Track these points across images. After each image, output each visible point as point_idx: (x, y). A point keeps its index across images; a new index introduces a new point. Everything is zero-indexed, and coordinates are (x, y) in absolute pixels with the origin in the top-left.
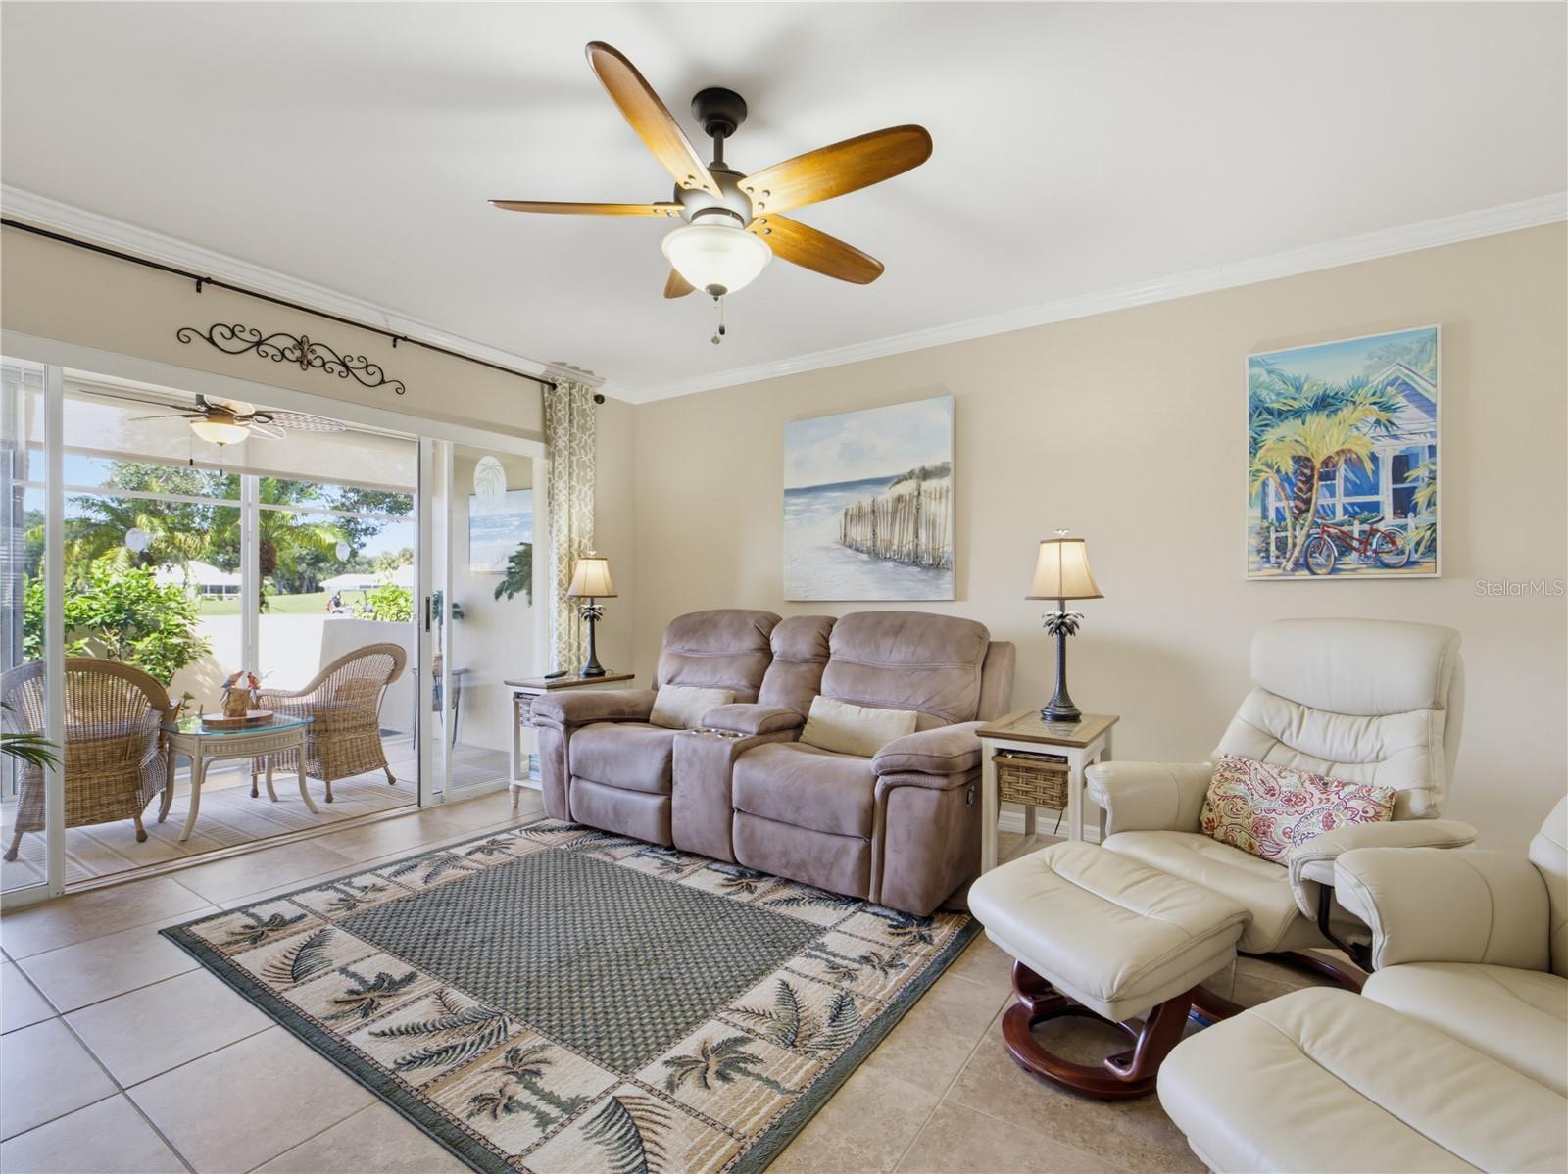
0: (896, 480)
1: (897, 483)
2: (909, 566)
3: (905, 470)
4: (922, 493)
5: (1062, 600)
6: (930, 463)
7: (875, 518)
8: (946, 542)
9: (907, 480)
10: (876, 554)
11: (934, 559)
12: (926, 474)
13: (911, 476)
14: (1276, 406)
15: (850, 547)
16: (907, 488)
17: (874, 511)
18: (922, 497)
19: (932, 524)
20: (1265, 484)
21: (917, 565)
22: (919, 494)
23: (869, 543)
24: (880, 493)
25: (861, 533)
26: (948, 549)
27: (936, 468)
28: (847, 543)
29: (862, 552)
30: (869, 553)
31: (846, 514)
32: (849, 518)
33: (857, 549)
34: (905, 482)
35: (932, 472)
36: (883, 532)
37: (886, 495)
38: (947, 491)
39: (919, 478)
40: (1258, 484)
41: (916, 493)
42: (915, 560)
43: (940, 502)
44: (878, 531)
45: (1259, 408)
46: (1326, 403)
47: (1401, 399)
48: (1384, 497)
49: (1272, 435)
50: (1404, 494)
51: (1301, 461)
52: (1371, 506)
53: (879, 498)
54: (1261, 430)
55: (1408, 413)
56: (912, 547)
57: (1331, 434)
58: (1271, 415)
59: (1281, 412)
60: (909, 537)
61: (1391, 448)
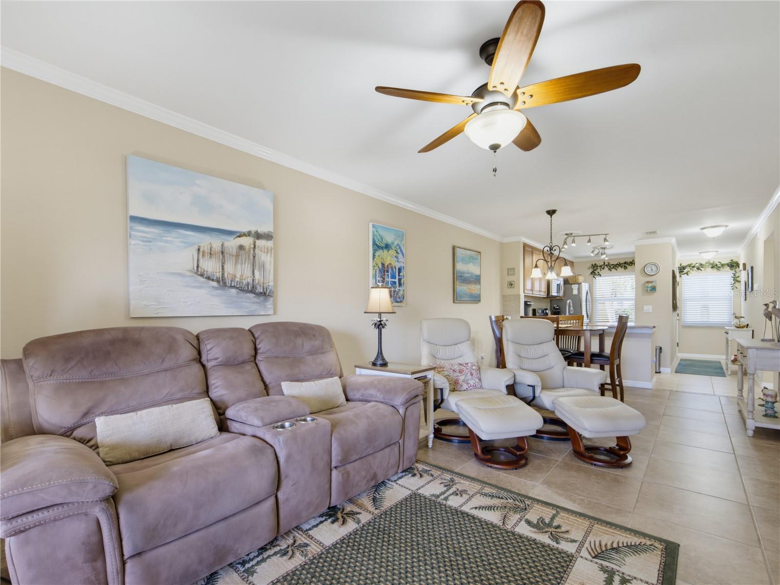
0: (238, 234)
1: (239, 237)
2: (247, 292)
3: (245, 229)
4: (257, 247)
5: (380, 314)
6: (262, 229)
7: (224, 257)
8: (270, 280)
9: (246, 236)
10: (222, 283)
11: (263, 289)
12: (258, 236)
13: (249, 234)
14: (378, 244)
15: (202, 275)
16: (247, 242)
17: (223, 253)
18: (256, 250)
19: (263, 266)
20: (376, 271)
21: (253, 293)
22: (255, 247)
23: (219, 275)
24: (228, 241)
25: (210, 266)
26: (271, 284)
27: (264, 233)
28: (199, 272)
29: (213, 280)
30: (218, 282)
31: (199, 250)
32: (201, 254)
33: (208, 278)
34: (245, 237)
35: (262, 235)
36: (229, 268)
37: (232, 243)
38: (272, 249)
39: (254, 237)
40: (375, 270)
41: (253, 246)
42: (253, 291)
43: (267, 255)
44: (225, 267)
45: (374, 243)
46: (387, 247)
47: (399, 251)
48: (397, 280)
49: (377, 254)
50: (400, 280)
51: (383, 264)
52: (395, 283)
53: (226, 244)
54: (375, 251)
55: (400, 256)
56: (250, 280)
57: (388, 257)
58: (377, 247)
59: (379, 246)
60: (248, 273)
61: (398, 265)
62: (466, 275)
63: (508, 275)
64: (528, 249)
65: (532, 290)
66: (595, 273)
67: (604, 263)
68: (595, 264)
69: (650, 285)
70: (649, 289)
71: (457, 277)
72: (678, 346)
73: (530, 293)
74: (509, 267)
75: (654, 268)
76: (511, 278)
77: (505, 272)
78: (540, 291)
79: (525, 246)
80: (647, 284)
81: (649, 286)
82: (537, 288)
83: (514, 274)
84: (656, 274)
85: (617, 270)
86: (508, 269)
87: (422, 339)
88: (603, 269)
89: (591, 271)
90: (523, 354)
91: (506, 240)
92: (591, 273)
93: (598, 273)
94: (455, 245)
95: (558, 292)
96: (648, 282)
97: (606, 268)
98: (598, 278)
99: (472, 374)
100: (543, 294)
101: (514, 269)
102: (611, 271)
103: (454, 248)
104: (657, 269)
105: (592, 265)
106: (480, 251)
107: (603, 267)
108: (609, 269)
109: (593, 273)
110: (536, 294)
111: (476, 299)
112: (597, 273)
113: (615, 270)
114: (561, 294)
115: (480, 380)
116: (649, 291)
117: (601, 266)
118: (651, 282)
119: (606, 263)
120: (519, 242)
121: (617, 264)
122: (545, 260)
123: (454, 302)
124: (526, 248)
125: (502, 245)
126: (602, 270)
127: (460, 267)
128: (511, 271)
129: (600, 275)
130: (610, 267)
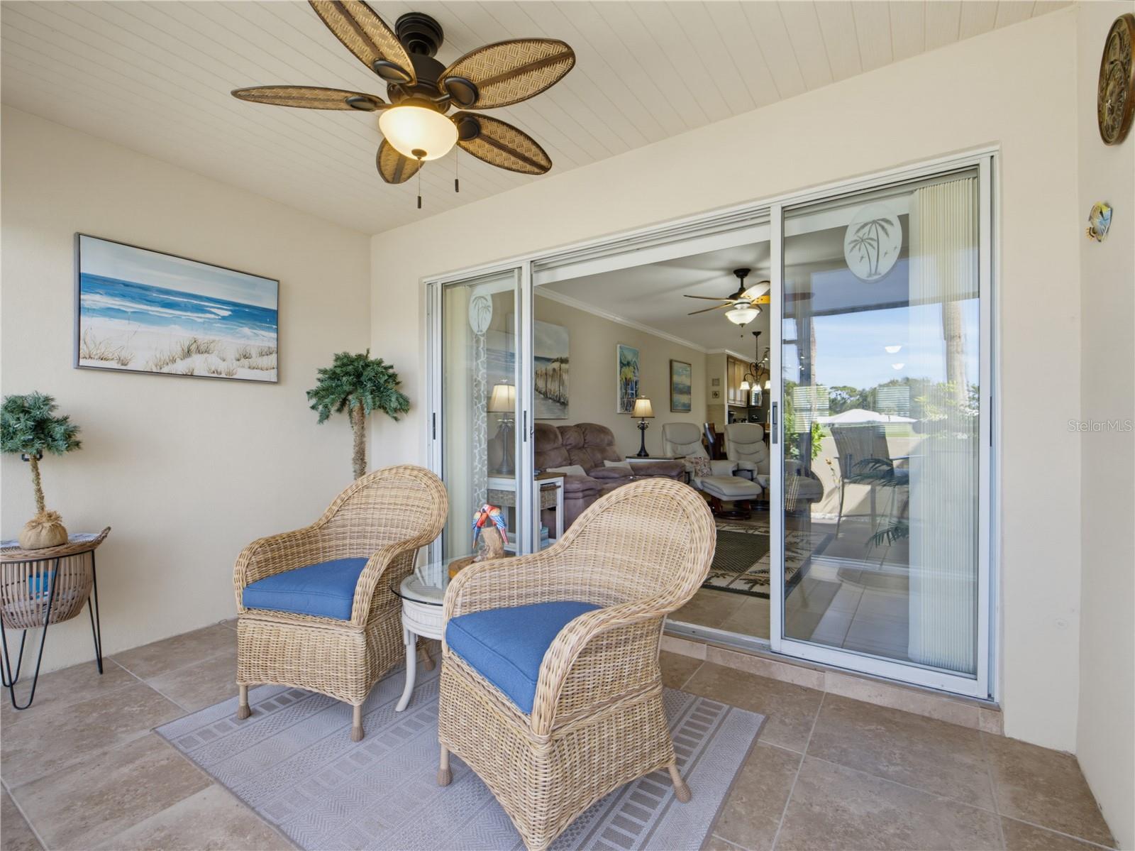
0: (553, 360)
1: (553, 362)
3: (555, 357)
4: (561, 369)
5: (643, 418)
6: (563, 356)
7: (546, 377)
8: (567, 393)
10: (546, 395)
11: (564, 400)
13: (557, 360)
14: (623, 362)
16: (556, 365)
17: (546, 374)
18: (561, 371)
19: (564, 384)
23: (545, 390)
24: (548, 365)
25: (541, 384)
26: (567, 396)
29: (542, 394)
30: (544, 395)
33: (540, 392)
34: (556, 362)
35: (563, 360)
36: (549, 385)
37: (550, 367)
38: (567, 370)
39: (560, 361)
40: (621, 384)
41: (559, 368)
42: (559, 401)
43: (565, 374)
44: (547, 384)
45: (621, 362)
46: (628, 364)
47: (636, 368)
48: (634, 392)
49: (623, 370)
50: (636, 391)
51: (626, 379)
52: (633, 394)
53: (548, 368)
54: (621, 367)
55: (636, 371)
56: (558, 393)
57: (629, 372)
58: (622, 365)
59: (625, 364)
60: (557, 389)
61: (635, 379)
62: (681, 386)
63: (713, 385)
64: (731, 360)
65: (734, 400)
71: (673, 388)
73: (732, 402)
74: (715, 378)
76: (716, 389)
77: (710, 382)
78: (741, 401)
79: (729, 357)
82: (738, 398)
83: (718, 385)
86: (713, 380)
87: (664, 439)
90: (740, 451)
91: (711, 351)
94: (672, 358)
95: (757, 401)
99: (705, 466)
100: (744, 404)
101: (718, 380)
103: (671, 362)
106: (689, 362)
110: (738, 404)
111: (687, 409)
114: (760, 404)
115: (711, 469)
120: (723, 354)
122: (752, 375)
123: (671, 411)
124: (730, 360)
125: (707, 355)
127: (676, 378)
128: (716, 382)
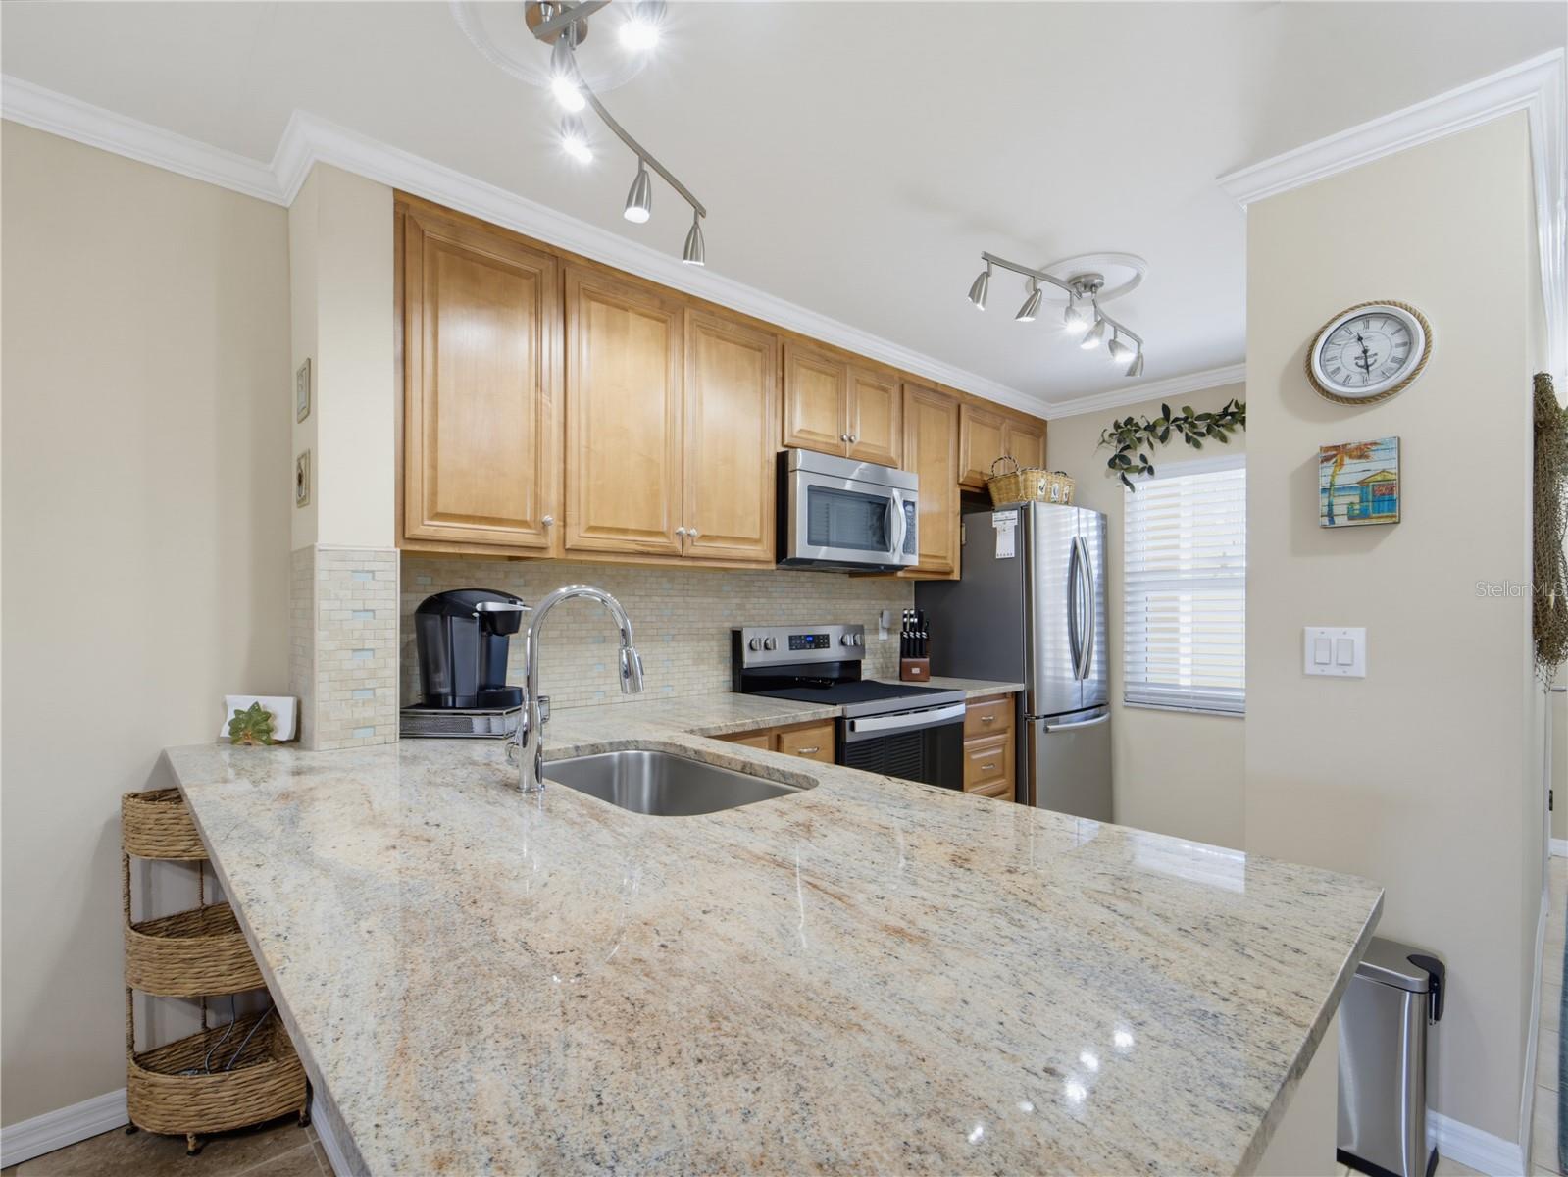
66: (1128, 462)
67: (1166, 410)
68: (1129, 421)
69: (1352, 472)
70: (1340, 508)
72: (1551, 809)
75: (1383, 342)
80: (1328, 469)
81: (1340, 480)
84: (1396, 389)
85: (1224, 439)
88: (1164, 438)
89: (1112, 450)
92: (1112, 463)
93: (1144, 458)
96: (1334, 454)
97: (1177, 437)
98: (1141, 483)
102: (1198, 445)
104: (1409, 344)
105: (1117, 425)
107: (1160, 430)
108: (1188, 440)
109: (1119, 462)
112: (1136, 461)
113: (1217, 443)
116: (1340, 521)
117: (1151, 428)
118: (1362, 452)
119: (1177, 412)
121: (1225, 412)
126: (1157, 444)
129: (1151, 470)
130: (1193, 425)
